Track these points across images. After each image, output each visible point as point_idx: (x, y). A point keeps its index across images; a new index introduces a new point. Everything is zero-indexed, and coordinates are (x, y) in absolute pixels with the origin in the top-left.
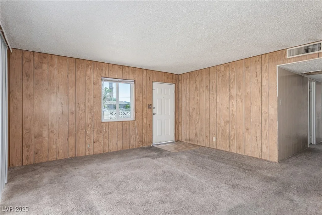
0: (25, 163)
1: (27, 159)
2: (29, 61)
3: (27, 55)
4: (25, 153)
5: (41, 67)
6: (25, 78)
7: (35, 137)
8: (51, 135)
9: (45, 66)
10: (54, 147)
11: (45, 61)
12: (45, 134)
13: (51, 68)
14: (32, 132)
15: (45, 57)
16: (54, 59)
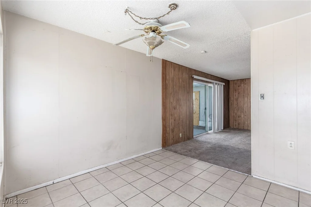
0: (235, 127)
1: (235, 126)
2: (236, 84)
3: (235, 82)
4: (235, 123)
5: (241, 86)
6: (235, 92)
7: (238, 117)
8: (245, 117)
9: (242, 85)
10: (246, 123)
11: (243, 82)
12: (242, 116)
13: (245, 85)
14: (237, 114)
15: (242, 81)
16: (247, 80)
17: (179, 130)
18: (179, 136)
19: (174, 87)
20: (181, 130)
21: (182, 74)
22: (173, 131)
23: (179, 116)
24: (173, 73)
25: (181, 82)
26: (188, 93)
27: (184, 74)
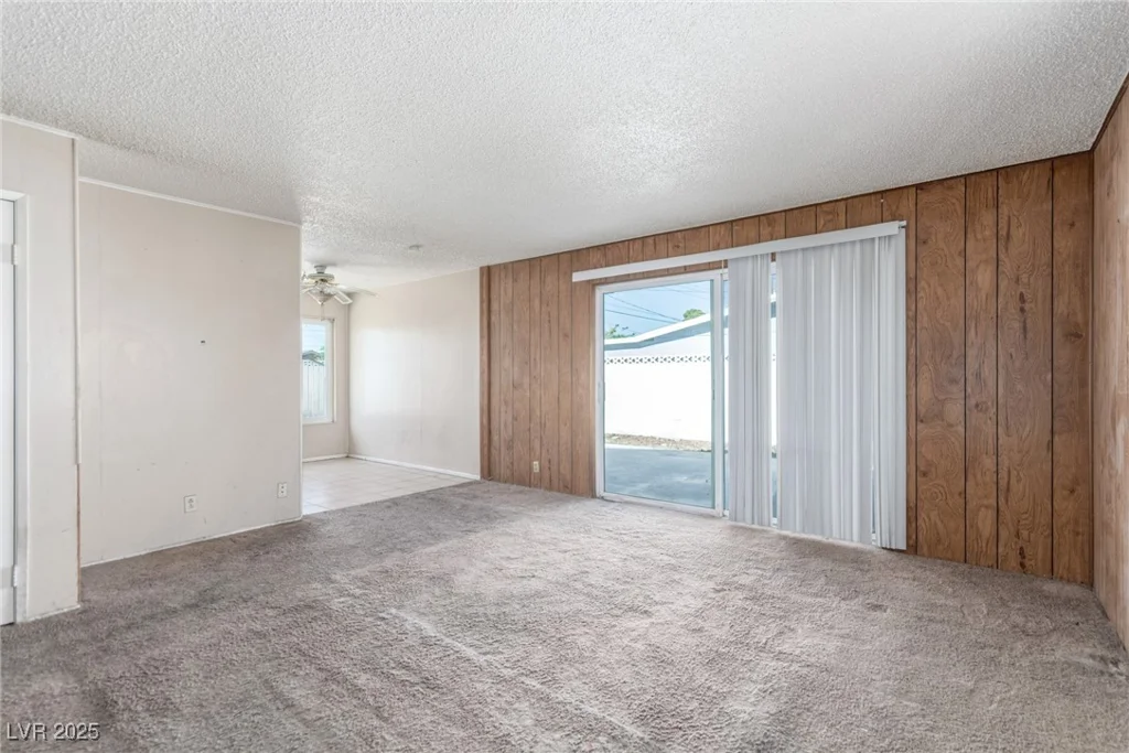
17: (531, 449)
18: (531, 468)
19: (515, 327)
20: (538, 453)
21: (543, 282)
22: (510, 447)
23: (531, 410)
24: (509, 292)
25: (537, 310)
26: (566, 336)
27: (549, 279)
